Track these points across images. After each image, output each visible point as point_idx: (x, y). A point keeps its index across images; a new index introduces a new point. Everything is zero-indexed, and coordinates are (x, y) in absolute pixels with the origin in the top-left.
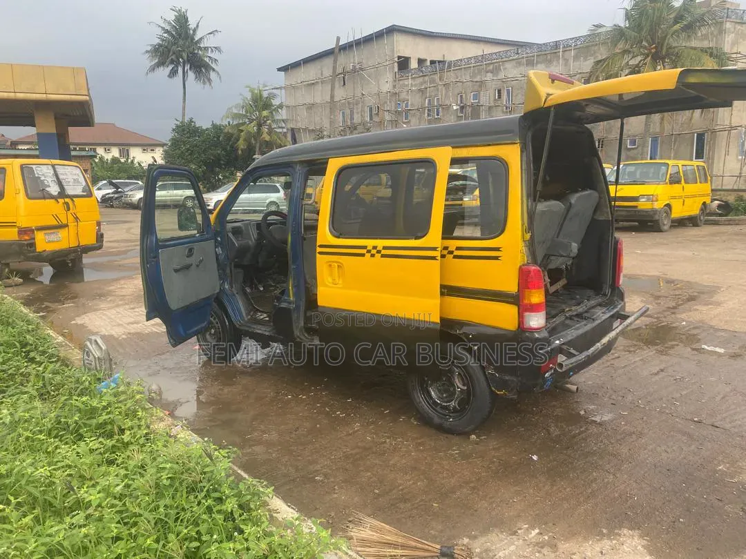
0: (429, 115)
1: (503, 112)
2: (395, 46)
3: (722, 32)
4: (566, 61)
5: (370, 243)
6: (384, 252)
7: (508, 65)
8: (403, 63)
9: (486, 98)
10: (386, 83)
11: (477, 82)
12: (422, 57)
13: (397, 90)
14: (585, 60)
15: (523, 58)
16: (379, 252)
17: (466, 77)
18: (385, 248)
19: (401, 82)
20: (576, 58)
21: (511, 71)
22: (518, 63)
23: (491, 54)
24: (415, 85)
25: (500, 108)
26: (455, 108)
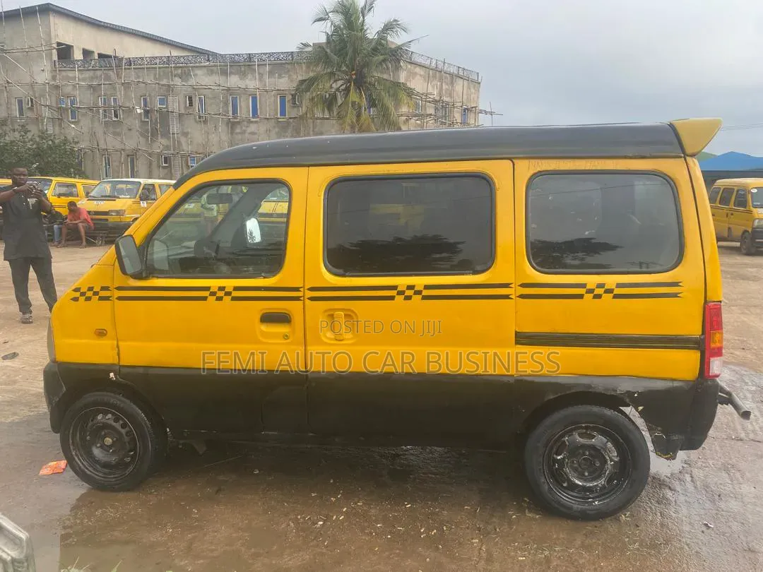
0: (105, 116)
1: (195, 119)
2: (52, 29)
3: (398, 68)
4: (261, 75)
5: (402, 281)
7: (199, 72)
8: (65, 52)
9: (175, 104)
10: (42, 73)
11: (163, 85)
12: (88, 48)
13: (57, 82)
14: (280, 77)
15: (215, 66)
17: (149, 79)
19: (64, 74)
20: (271, 73)
21: (202, 79)
22: (211, 71)
23: (179, 57)
24: (84, 80)
25: (192, 117)
26: (139, 111)
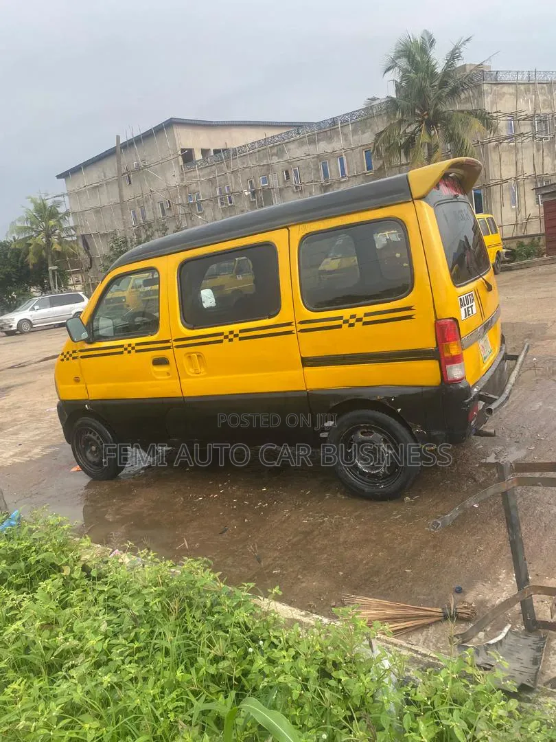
0: (222, 204)
1: (294, 192)
2: (177, 140)
3: (481, 94)
4: (345, 135)
6: (241, 335)
7: (292, 146)
8: (188, 156)
9: (275, 181)
10: (173, 177)
11: (263, 166)
12: (205, 147)
13: (185, 183)
14: (364, 133)
15: (305, 137)
16: (236, 336)
17: (252, 163)
18: (241, 331)
19: (189, 175)
20: (355, 132)
21: (296, 152)
22: (301, 143)
23: (274, 137)
24: (203, 176)
25: (290, 190)
26: (246, 193)
